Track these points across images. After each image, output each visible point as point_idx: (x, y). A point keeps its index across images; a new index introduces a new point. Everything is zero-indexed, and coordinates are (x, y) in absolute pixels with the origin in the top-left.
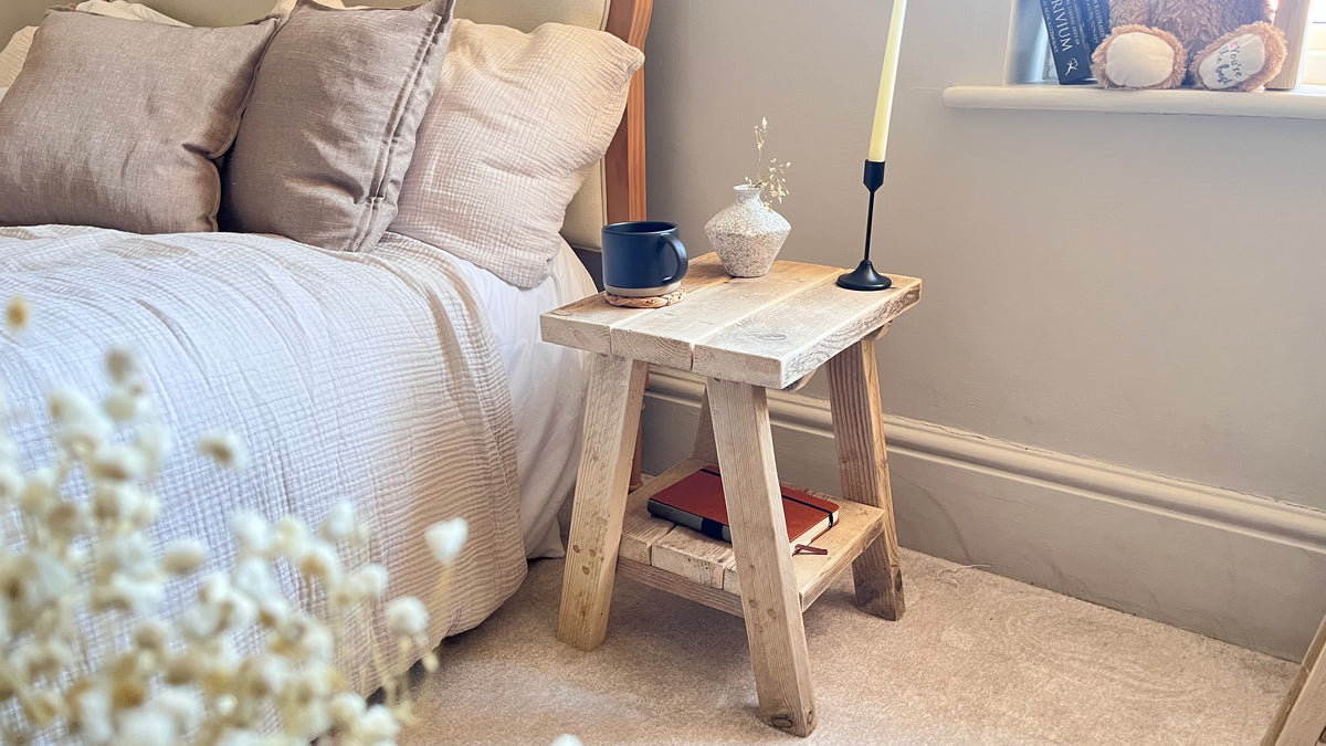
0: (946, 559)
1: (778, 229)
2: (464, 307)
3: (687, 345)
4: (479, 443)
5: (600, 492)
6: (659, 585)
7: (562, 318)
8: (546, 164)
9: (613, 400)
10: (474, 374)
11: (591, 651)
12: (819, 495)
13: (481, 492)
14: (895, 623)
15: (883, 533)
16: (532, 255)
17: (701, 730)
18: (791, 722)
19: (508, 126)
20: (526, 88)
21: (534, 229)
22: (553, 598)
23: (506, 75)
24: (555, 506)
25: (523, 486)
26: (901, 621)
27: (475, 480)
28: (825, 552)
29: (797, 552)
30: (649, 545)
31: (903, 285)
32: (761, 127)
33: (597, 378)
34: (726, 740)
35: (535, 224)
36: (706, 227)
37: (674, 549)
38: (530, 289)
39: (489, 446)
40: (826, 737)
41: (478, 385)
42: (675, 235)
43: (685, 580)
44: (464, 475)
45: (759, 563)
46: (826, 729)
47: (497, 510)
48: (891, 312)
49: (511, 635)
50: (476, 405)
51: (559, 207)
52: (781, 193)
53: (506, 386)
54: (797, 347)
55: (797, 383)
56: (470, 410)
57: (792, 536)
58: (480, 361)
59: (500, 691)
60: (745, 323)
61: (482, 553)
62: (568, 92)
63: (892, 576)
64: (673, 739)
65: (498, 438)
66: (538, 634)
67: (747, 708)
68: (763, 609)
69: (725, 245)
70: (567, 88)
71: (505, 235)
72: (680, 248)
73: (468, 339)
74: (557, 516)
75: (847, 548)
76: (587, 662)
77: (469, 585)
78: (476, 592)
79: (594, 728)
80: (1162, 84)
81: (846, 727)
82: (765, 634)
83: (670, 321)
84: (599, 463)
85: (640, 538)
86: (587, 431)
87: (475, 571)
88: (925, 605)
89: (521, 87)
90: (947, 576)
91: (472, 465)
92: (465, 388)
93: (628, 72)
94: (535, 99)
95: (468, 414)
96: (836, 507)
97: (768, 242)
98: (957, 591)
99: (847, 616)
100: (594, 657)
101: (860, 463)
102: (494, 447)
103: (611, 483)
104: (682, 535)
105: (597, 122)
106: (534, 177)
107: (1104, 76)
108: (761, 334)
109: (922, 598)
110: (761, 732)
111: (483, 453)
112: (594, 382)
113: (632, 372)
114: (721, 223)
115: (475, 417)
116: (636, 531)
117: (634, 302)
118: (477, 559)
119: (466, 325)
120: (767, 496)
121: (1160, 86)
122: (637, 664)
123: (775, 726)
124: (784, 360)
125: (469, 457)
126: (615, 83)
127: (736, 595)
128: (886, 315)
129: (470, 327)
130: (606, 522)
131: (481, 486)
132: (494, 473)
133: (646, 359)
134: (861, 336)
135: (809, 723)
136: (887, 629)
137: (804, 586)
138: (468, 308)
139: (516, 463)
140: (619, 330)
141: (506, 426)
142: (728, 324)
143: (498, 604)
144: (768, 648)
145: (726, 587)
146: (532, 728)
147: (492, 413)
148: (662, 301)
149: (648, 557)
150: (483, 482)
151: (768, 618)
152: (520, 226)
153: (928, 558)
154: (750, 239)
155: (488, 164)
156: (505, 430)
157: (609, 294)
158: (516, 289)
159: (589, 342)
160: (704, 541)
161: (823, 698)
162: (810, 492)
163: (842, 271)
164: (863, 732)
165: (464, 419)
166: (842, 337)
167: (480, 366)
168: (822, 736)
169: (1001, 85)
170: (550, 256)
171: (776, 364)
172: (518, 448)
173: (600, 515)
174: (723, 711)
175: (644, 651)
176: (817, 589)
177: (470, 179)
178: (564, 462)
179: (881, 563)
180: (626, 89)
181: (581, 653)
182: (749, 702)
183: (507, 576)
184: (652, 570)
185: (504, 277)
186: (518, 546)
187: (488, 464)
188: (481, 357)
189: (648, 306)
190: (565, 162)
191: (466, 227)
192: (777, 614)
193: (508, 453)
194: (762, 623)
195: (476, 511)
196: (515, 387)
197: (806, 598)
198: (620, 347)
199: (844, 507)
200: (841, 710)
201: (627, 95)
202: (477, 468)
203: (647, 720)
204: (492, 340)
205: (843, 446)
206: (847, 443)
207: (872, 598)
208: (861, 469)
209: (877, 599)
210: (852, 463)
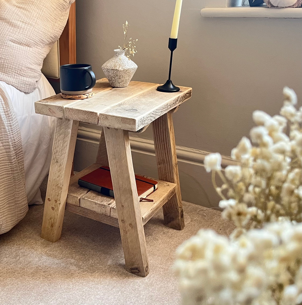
0: (201, 205)
1: (132, 67)
2: (2, 100)
3: (96, 113)
4: (9, 156)
5: (59, 176)
6: (83, 215)
7: (44, 103)
8: (35, 42)
9: (64, 138)
10: (7, 128)
11: (55, 242)
12: (149, 178)
13: (10, 176)
14: (181, 231)
15: (175, 194)
16: (30, 79)
17: (101, 274)
18: (139, 271)
19: (20, 26)
20: (27, 10)
21: (31, 69)
22: (39, 220)
23: (19, 5)
24: (39, 183)
25: (26, 174)
26: (183, 230)
27: (7, 171)
28: (152, 201)
29: (141, 201)
30: (79, 198)
31: (185, 90)
32: (125, 25)
33: (58, 128)
34: (112, 278)
35: (31, 66)
36: (102, 66)
37: (89, 199)
38: (29, 93)
39: (13, 157)
40: (153, 277)
41: (8, 132)
42: (90, 69)
43: (94, 212)
44: (3, 169)
45: (126, 205)
46: (153, 274)
47: (16, 184)
48: (180, 101)
49: (22, 236)
50: (8, 141)
51: (41, 59)
52: (134, 52)
53: (20, 133)
54: (142, 114)
55: (142, 129)
56: (5, 142)
57: (139, 194)
58: (9, 123)
59: (18, 258)
60: (120, 105)
61: (10, 201)
62: (44, 12)
63: (180, 211)
64: (90, 278)
65: (16, 154)
66: (33, 235)
67: (120, 265)
68: (127, 224)
69: (110, 74)
70: (44, 10)
71: (19, 71)
72: (93, 74)
73: (4, 114)
74: (40, 188)
75: (161, 199)
76: (53, 246)
77: (5, 215)
78: (8, 217)
79: (57, 273)
80: (293, 5)
81: (161, 273)
82: (128, 234)
83: (89, 104)
84: (59, 164)
85: (75, 195)
86: (54, 151)
87: (7, 209)
88: (193, 224)
89: (25, 10)
90: (201, 212)
91: (6, 165)
92: (3, 133)
93: (69, 4)
94: (31, 15)
95: (5, 144)
96: (156, 183)
97: (128, 73)
98: (206, 218)
99: (160, 228)
100: (56, 244)
101: (166, 165)
102: (15, 158)
103: (63, 172)
104: (93, 194)
105: (56, 24)
106: (30, 47)
107: (269, 3)
108: (127, 109)
109: (192, 221)
110: (127, 276)
111: (11, 160)
112: (57, 130)
113: (73, 126)
114: (109, 65)
115: (7, 145)
116: (74, 192)
117: (74, 97)
118: (8, 204)
119: (3, 108)
120: (129, 177)
121: (292, 7)
122: (74, 247)
123: (132, 273)
124: (137, 119)
125: (5, 162)
126: (64, 8)
127: (115, 218)
128: (178, 102)
129: (5, 108)
130: (61, 188)
131: (9, 174)
132: (15, 169)
133: (79, 120)
134: (168, 111)
135: (146, 271)
136: (177, 234)
137: (144, 214)
138: (4, 101)
139: (23, 165)
140: (67, 108)
141: (20, 150)
142: (112, 105)
143: (16, 223)
144: (129, 240)
145: (112, 215)
146: (32, 273)
147: (14, 144)
148: (85, 96)
149: (79, 203)
150: (10, 172)
151: (129, 228)
152: (25, 67)
153: (194, 205)
154: (121, 71)
155: (12, 42)
156: (19, 151)
157: (63, 94)
158: (23, 93)
159: (55, 113)
160: (102, 196)
161: (152, 261)
162: (145, 177)
163: (159, 85)
164: (169, 275)
165: (3, 146)
166: (160, 111)
167: (9, 125)
168: (152, 276)
169: (225, 7)
170: (37, 80)
171: (134, 121)
172: (24, 159)
173: (59, 185)
174: (110, 266)
175: (77, 242)
176: (149, 216)
177: (4, 48)
178: (43, 165)
179: (175, 206)
180: (68, 11)
181: (51, 243)
182: (121, 262)
183: (20, 211)
184: (80, 209)
185: (19, 88)
186: (25, 199)
187: (12, 165)
188: (9, 121)
189: (79, 98)
190: (43, 41)
191: (3, 68)
192: (133, 226)
193: (20, 161)
194: (127, 230)
195: (8, 184)
196: (23, 134)
197: (145, 219)
198: (67, 115)
199: (160, 183)
200: (159, 266)
201: (69, 13)
202: (8, 166)
203: (78, 270)
204: (14, 114)
205: (159, 158)
206: (161, 157)
207: (171, 221)
208: (166, 167)
209: (173, 221)
210: (163, 165)
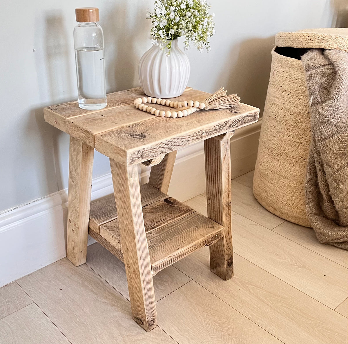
3: (92, 135)
5: (76, 198)
7: (51, 111)
15: (223, 238)
18: (142, 323)
30: (99, 225)
45: (130, 248)
63: (227, 259)
68: (131, 269)
82: (133, 280)
84: (74, 184)
85: (95, 221)
101: (216, 202)
123: (137, 322)
130: (78, 212)
135: (150, 326)
140: (68, 121)
142: (124, 125)
144: (134, 288)
149: (99, 231)
151: (134, 274)
159: (60, 126)
173: (76, 208)
184: (100, 237)
192: (137, 274)
197: (156, 268)
198: (69, 130)
205: (209, 192)
206: (211, 191)
207: (217, 267)
208: (216, 204)
209: (219, 268)
210: (212, 201)
